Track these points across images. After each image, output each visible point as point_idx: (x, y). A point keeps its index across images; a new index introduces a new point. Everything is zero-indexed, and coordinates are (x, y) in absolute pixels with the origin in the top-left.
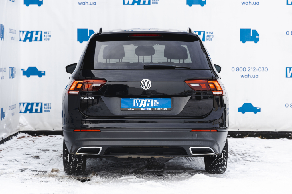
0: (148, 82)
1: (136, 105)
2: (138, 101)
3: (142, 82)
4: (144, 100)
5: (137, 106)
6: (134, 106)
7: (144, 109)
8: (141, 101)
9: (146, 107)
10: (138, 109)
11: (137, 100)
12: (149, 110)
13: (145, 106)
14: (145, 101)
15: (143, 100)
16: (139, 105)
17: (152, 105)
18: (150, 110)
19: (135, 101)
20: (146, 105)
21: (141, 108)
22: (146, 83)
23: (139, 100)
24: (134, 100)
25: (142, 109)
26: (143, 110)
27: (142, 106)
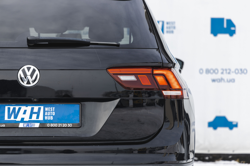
0: (34, 71)
1: (9, 117)
2: (14, 109)
3: (20, 72)
4: (27, 106)
5: (12, 118)
6: (6, 118)
7: (25, 125)
8: (20, 109)
9: (29, 121)
10: (14, 126)
11: (12, 108)
12: (36, 126)
13: (27, 118)
14: (29, 108)
15: (23, 108)
16: (16, 117)
17: (41, 118)
18: (38, 126)
19: (9, 109)
20: (31, 117)
21: (19, 122)
22: (29, 73)
23: (17, 108)
24: (6, 107)
25: (21, 125)
26: (23, 127)
27: (22, 120)
